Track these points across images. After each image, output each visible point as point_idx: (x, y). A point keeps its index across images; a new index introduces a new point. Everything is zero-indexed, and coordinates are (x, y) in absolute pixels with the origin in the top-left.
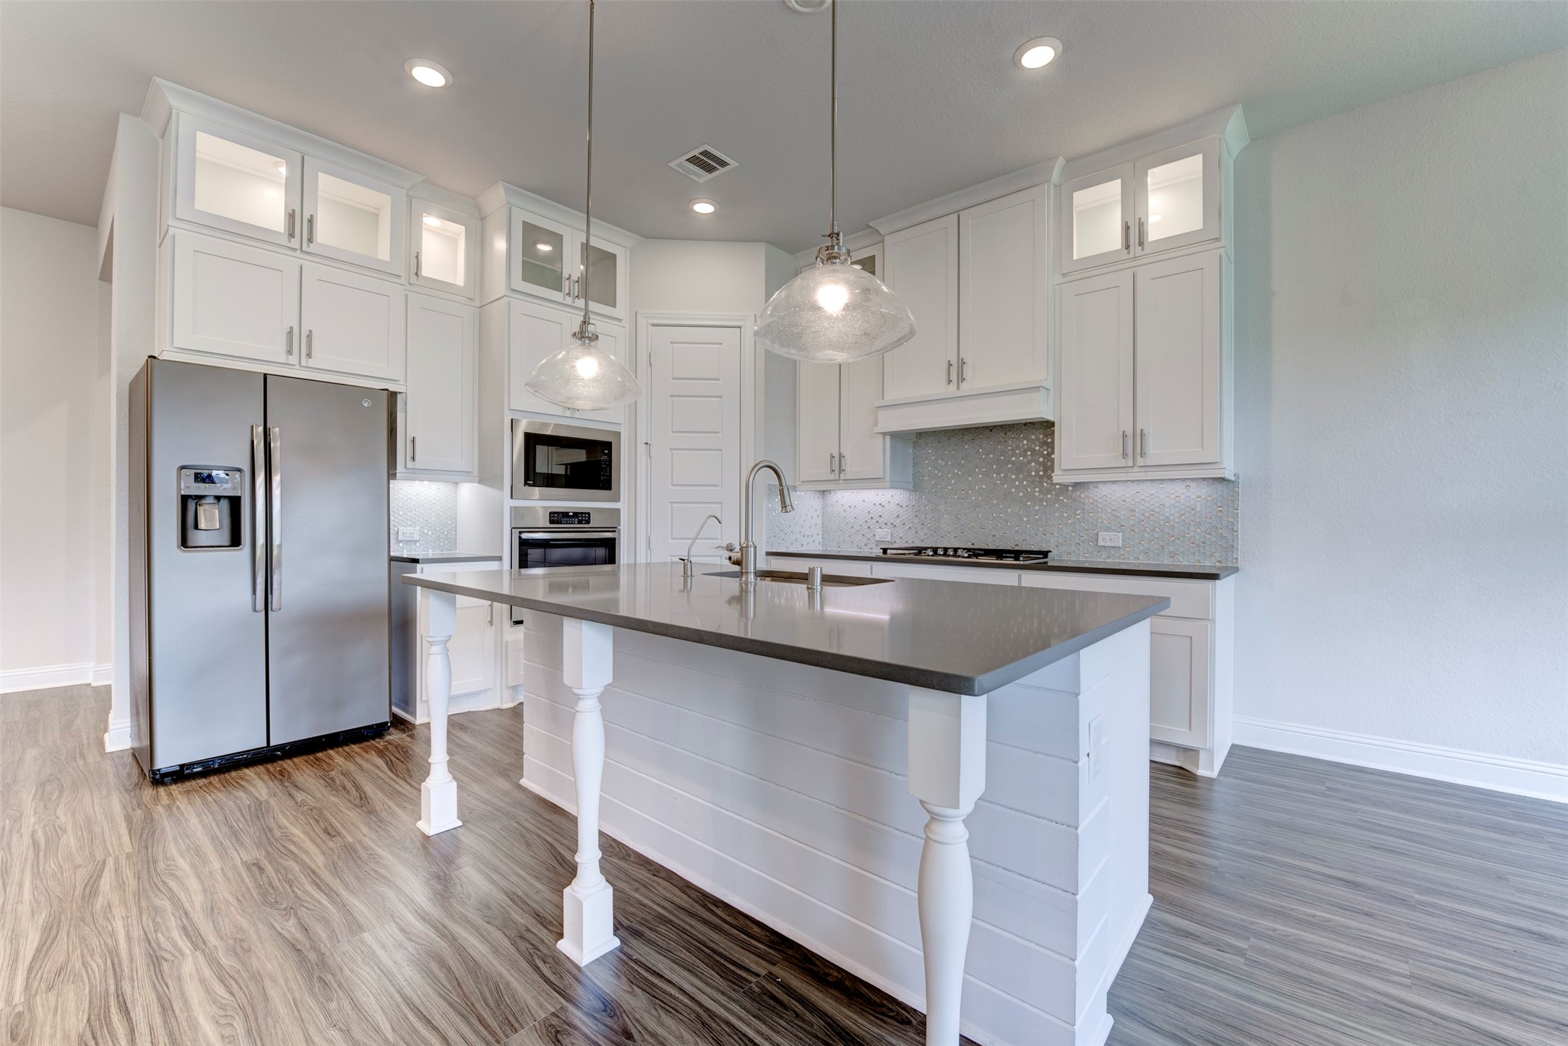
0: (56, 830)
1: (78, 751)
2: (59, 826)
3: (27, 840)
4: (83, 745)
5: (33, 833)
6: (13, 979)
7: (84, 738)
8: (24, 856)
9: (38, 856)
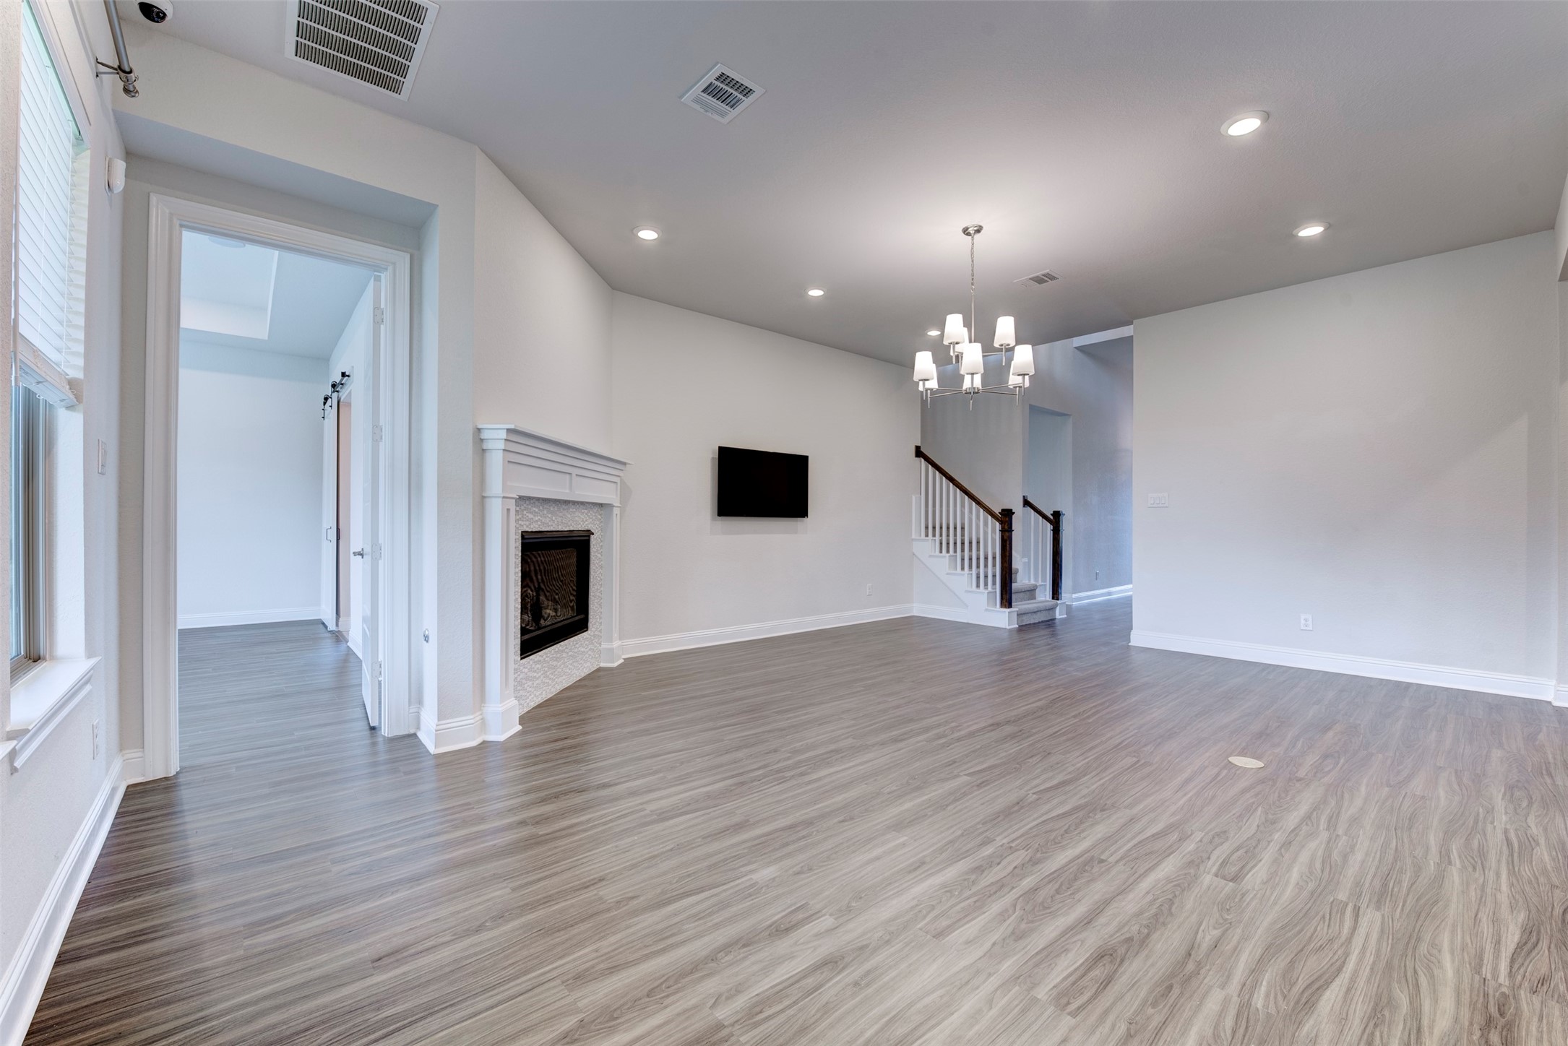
0: (1528, 839)
1: (1544, 768)
2: (1531, 836)
3: (1500, 836)
4: (1549, 763)
5: (1506, 832)
6: (1497, 958)
7: (1550, 756)
8: (1499, 849)
9: (1512, 856)
